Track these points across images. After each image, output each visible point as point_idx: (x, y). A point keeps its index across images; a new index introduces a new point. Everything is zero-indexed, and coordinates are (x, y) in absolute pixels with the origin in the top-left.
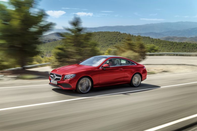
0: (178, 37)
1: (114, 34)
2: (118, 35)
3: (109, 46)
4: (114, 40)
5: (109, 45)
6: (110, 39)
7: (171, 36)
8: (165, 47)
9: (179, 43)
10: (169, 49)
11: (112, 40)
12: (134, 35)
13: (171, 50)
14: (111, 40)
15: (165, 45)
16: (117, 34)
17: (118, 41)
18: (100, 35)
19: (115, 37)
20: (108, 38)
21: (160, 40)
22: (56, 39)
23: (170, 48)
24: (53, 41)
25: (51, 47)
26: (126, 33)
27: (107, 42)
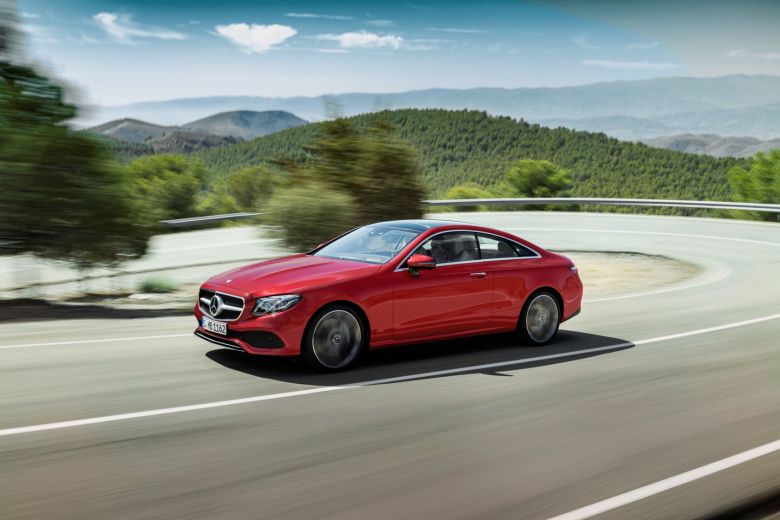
0: (725, 135)
1: (464, 121)
2: (479, 122)
3: (440, 169)
4: (461, 142)
5: (440, 162)
6: (444, 141)
7: (697, 133)
8: (665, 175)
9: (722, 161)
10: (678, 185)
11: (452, 142)
12: (541, 126)
13: (687, 188)
14: (448, 144)
15: (664, 166)
16: (473, 120)
17: (478, 149)
18: (407, 124)
19: (465, 131)
20: (438, 135)
21: (645, 146)
22: (234, 136)
23: (683, 178)
24: (221, 143)
25: (210, 166)
26: (512, 118)
27: (432, 150)
